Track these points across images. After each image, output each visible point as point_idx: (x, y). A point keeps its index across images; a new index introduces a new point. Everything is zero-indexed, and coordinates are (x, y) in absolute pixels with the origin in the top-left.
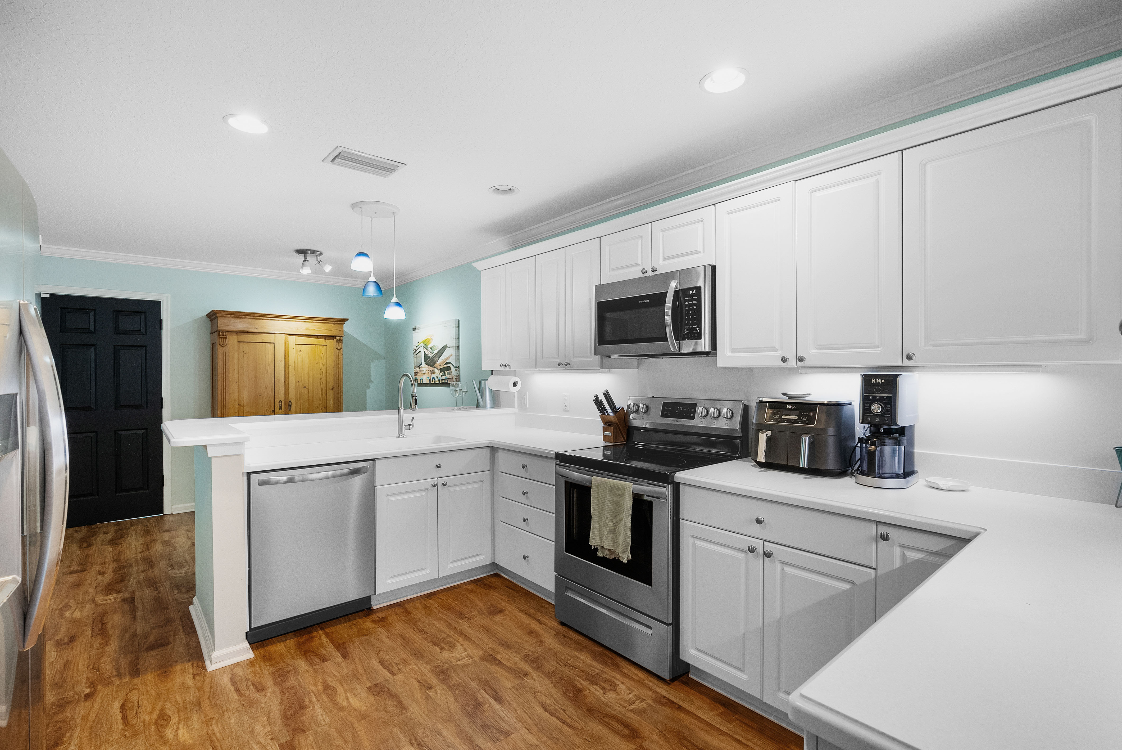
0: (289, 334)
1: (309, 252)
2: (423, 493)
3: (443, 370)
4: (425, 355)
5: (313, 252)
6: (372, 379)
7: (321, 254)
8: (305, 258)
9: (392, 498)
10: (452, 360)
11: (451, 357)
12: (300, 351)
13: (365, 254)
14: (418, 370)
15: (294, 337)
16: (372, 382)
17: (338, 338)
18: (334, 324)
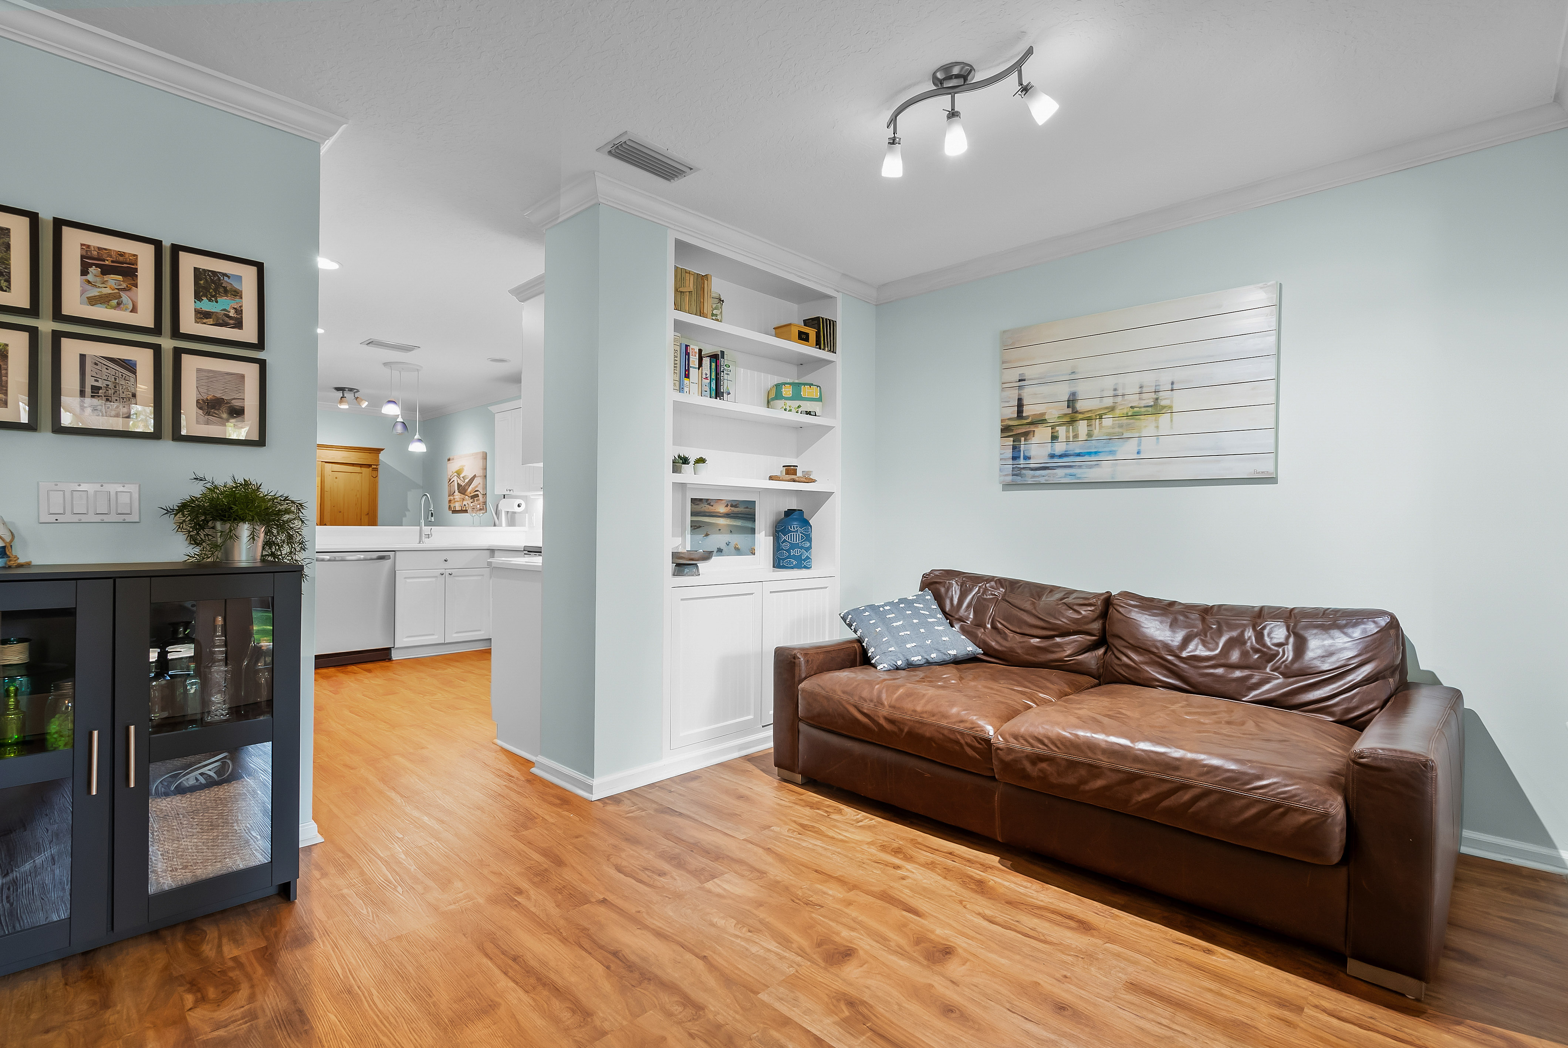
0: (326, 462)
1: (347, 389)
2: (434, 579)
3: (473, 497)
4: (458, 484)
5: (351, 390)
6: (409, 507)
7: (358, 391)
8: (343, 395)
9: (408, 580)
10: (480, 488)
11: (479, 486)
12: (336, 478)
13: (394, 402)
14: (452, 497)
15: (331, 464)
16: (408, 510)
17: (374, 466)
18: (370, 453)
